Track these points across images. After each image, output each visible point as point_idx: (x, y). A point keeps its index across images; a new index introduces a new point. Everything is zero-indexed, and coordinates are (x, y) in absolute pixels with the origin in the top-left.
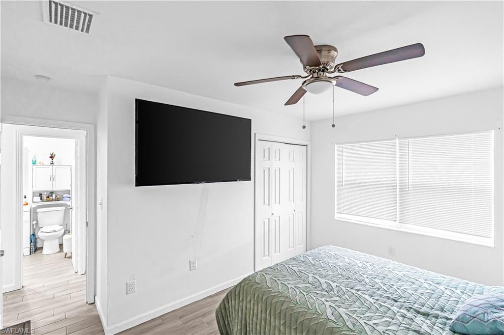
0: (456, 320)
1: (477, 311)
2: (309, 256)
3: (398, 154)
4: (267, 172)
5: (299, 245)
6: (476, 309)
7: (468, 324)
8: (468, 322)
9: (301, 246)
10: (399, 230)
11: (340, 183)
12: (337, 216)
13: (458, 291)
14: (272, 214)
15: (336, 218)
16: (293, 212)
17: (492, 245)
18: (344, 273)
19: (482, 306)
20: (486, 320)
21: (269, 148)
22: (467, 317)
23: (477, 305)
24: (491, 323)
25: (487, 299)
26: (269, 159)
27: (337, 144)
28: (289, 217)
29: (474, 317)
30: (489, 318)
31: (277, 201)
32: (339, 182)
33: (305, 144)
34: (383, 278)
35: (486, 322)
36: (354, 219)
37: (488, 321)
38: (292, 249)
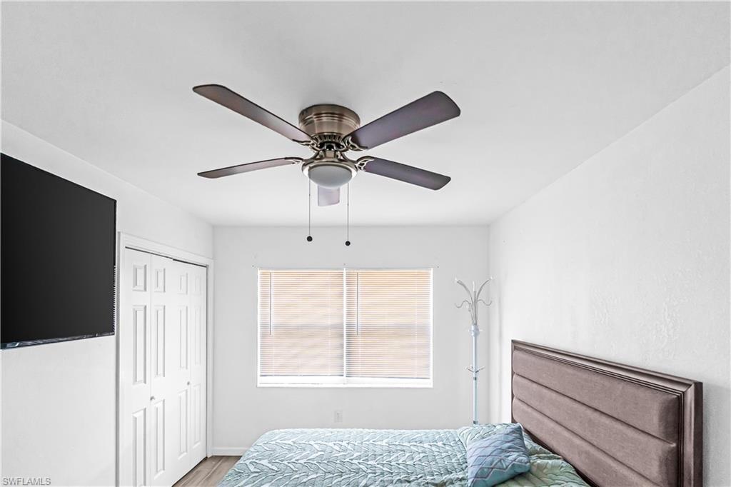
0: (475, 477)
1: (493, 461)
2: (260, 460)
3: (345, 288)
4: (140, 315)
5: (196, 443)
6: (490, 459)
7: (488, 478)
8: (488, 476)
9: (198, 444)
10: (346, 386)
11: (266, 330)
12: (262, 381)
13: (440, 444)
14: (152, 398)
15: (259, 385)
16: (187, 387)
17: (431, 386)
18: (330, 468)
19: (494, 454)
20: (505, 467)
21: (145, 266)
22: (486, 470)
23: (489, 454)
24: (511, 468)
25: (493, 445)
26: (145, 289)
27: (261, 268)
28: (180, 398)
29: (492, 468)
30: (507, 464)
31: (160, 371)
32: (264, 327)
33: (204, 264)
34: (373, 456)
35: (505, 469)
36: (286, 381)
37: (507, 467)
38: (185, 453)
